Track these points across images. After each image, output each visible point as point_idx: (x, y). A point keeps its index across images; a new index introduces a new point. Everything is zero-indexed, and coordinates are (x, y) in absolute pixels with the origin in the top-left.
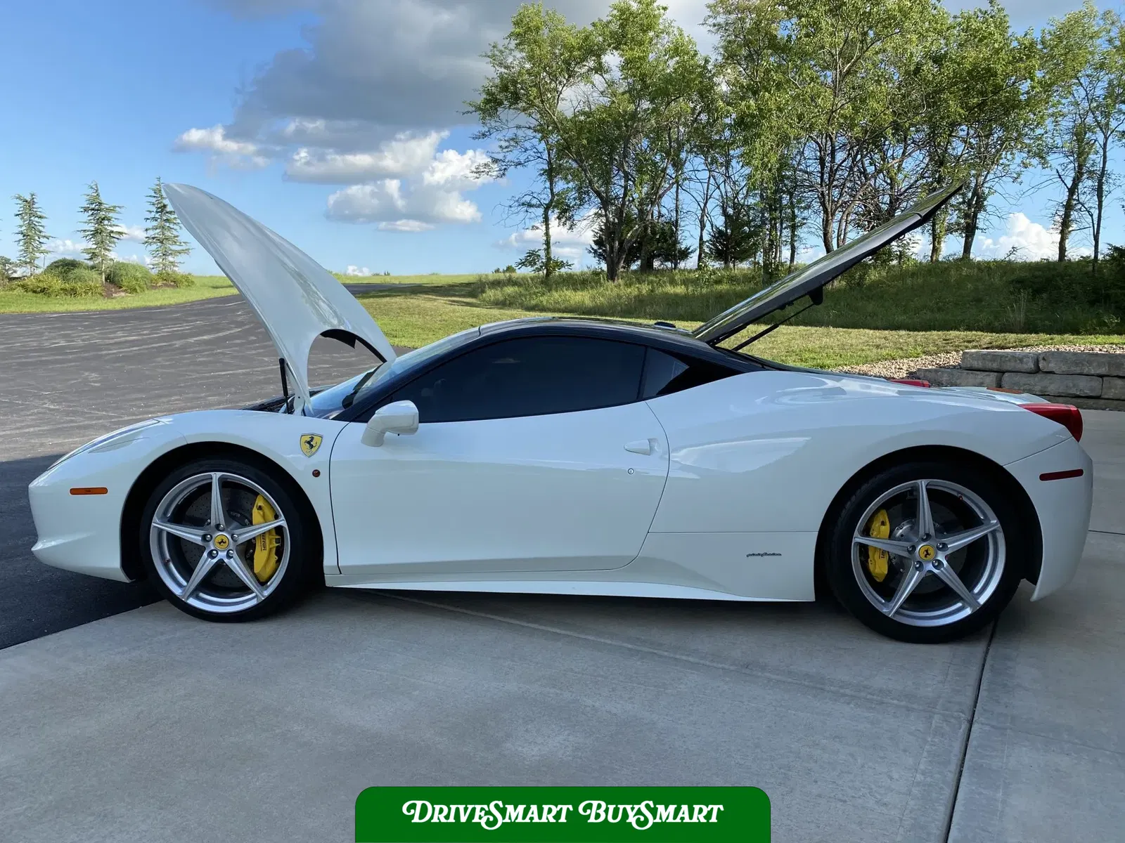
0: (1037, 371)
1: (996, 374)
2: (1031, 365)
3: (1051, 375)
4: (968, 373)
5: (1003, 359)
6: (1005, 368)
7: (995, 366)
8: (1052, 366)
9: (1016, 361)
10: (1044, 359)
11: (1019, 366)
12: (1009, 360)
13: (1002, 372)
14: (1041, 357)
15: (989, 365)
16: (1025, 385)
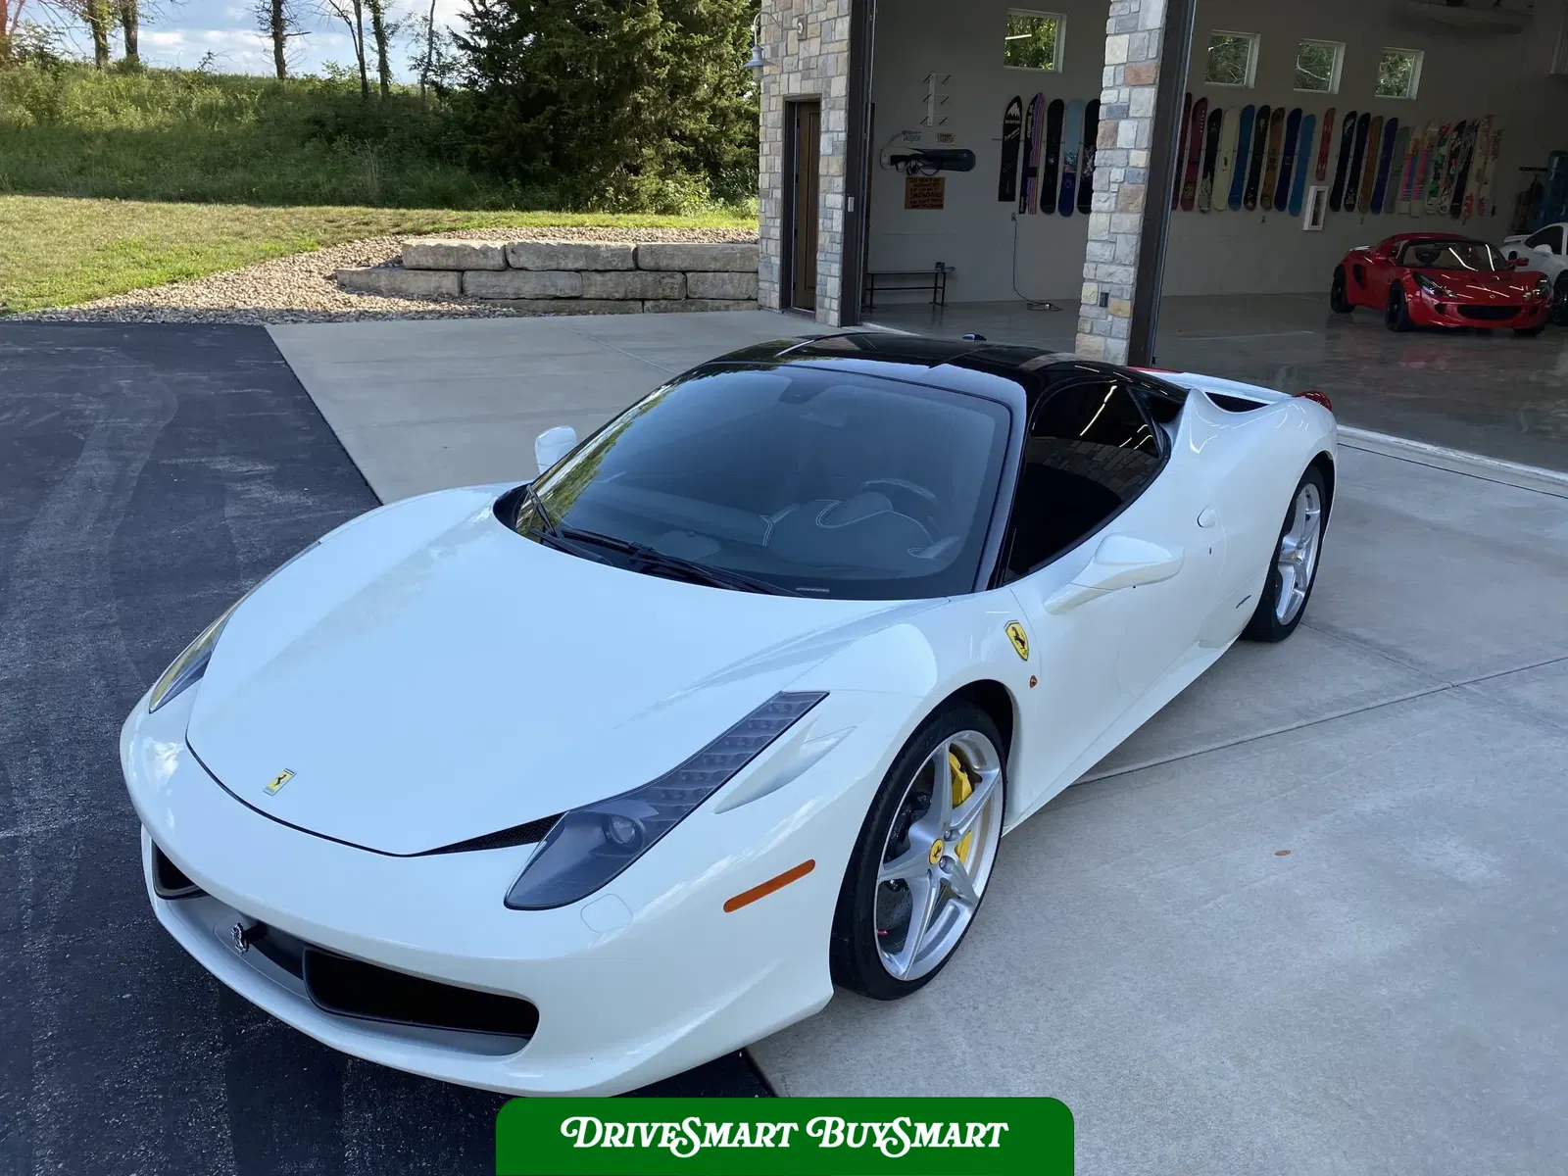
0: (507, 266)
1: (455, 273)
2: (499, 261)
3: (524, 272)
4: (416, 275)
5: (461, 253)
6: (464, 265)
7: (451, 262)
8: (523, 260)
9: (478, 256)
10: (513, 252)
11: (482, 262)
12: (469, 254)
13: (462, 271)
14: (509, 251)
15: (443, 262)
16: (494, 286)
